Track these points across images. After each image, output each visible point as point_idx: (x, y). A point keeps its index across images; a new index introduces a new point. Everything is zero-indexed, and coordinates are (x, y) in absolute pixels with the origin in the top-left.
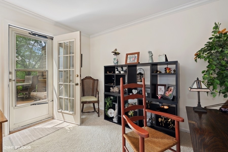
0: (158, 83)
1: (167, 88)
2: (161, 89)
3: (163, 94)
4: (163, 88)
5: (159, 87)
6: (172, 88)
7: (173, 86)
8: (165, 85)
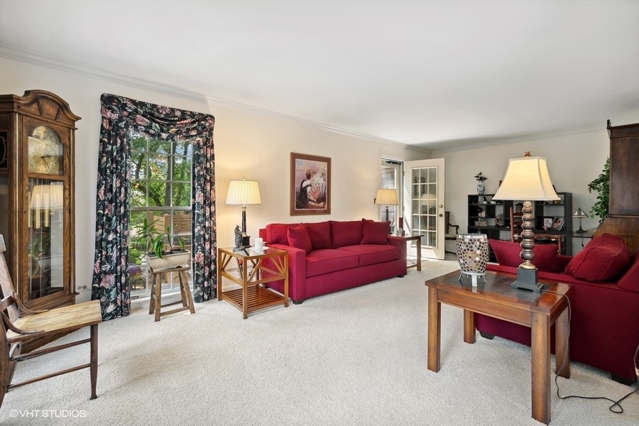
0: (544, 215)
1: (556, 220)
2: (547, 221)
3: (550, 226)
4: (550, 221)
5: (545, 220)
6: (561, 219)
7: (562, 217)
8: (553, 218)
